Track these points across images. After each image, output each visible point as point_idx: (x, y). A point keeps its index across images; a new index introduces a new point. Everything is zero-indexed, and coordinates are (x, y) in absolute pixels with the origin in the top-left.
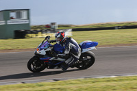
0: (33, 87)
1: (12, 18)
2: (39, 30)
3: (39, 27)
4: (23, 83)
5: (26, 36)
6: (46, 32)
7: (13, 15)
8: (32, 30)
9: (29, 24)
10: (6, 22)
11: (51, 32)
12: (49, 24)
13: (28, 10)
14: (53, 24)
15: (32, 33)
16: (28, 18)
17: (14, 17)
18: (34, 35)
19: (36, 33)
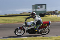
0: (47, 39)
2: (50, 13)
3: (50, 12)
4: (43, 36)
6: (53, 14)
8: (47, 13)
9: (46, 11)
10: (36, 10)
11: (56, 15)
12: (54, 11)
13: (45, 5)
14: (56, 11)
15: (47, 15)
16: (46, 8)
17: (40, 8)
18: (48, 16)
19: (49, 15)
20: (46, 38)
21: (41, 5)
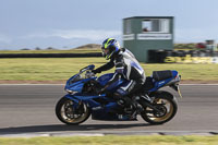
1: (145, 30)
2: (187, 50)
3: (186, 46)
4: (162, 134)
5: (166, 60)
6: (198, 55)
7: (147, 25)
8: (176, 50)
9: (171, 41)
10: (136, 37)
11: (206, 56)
13: (171, 18)
14: (209, 42)
15: (174, 55)
16: (171, 31)
17: (149, 29)
18: (179, 59)
19: (183, 55)
20: (171, 141)
21: (156, 21)
